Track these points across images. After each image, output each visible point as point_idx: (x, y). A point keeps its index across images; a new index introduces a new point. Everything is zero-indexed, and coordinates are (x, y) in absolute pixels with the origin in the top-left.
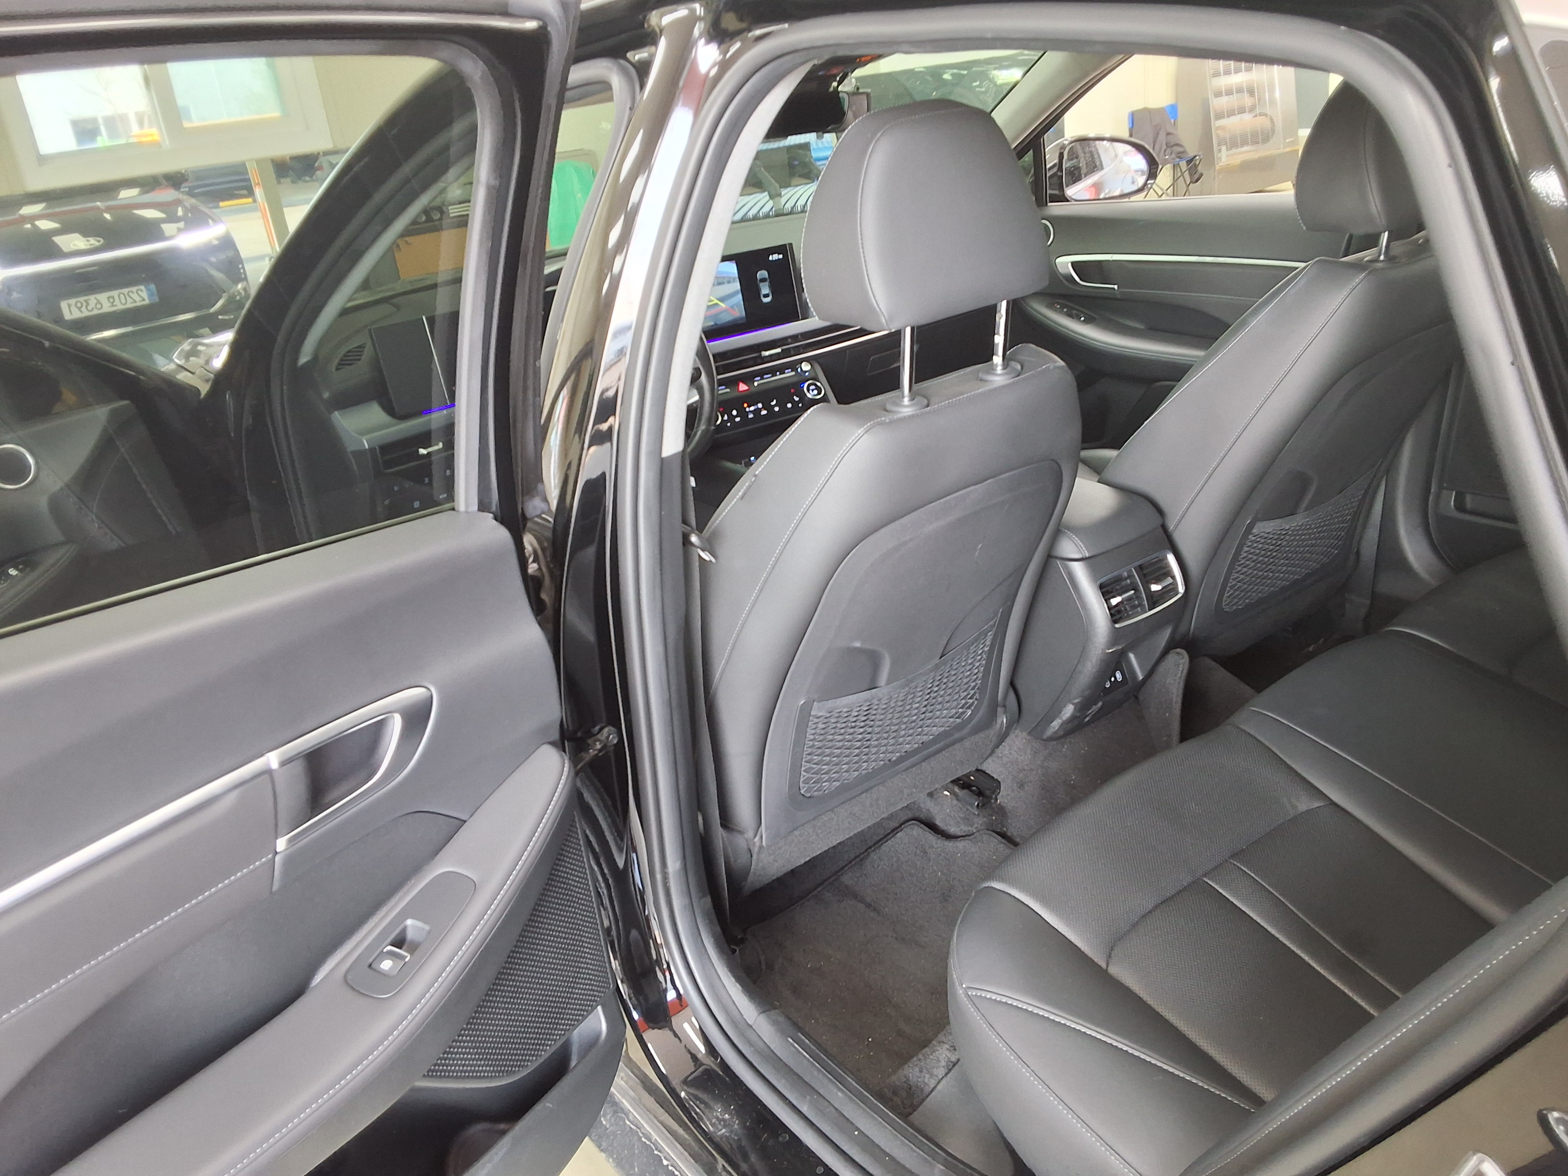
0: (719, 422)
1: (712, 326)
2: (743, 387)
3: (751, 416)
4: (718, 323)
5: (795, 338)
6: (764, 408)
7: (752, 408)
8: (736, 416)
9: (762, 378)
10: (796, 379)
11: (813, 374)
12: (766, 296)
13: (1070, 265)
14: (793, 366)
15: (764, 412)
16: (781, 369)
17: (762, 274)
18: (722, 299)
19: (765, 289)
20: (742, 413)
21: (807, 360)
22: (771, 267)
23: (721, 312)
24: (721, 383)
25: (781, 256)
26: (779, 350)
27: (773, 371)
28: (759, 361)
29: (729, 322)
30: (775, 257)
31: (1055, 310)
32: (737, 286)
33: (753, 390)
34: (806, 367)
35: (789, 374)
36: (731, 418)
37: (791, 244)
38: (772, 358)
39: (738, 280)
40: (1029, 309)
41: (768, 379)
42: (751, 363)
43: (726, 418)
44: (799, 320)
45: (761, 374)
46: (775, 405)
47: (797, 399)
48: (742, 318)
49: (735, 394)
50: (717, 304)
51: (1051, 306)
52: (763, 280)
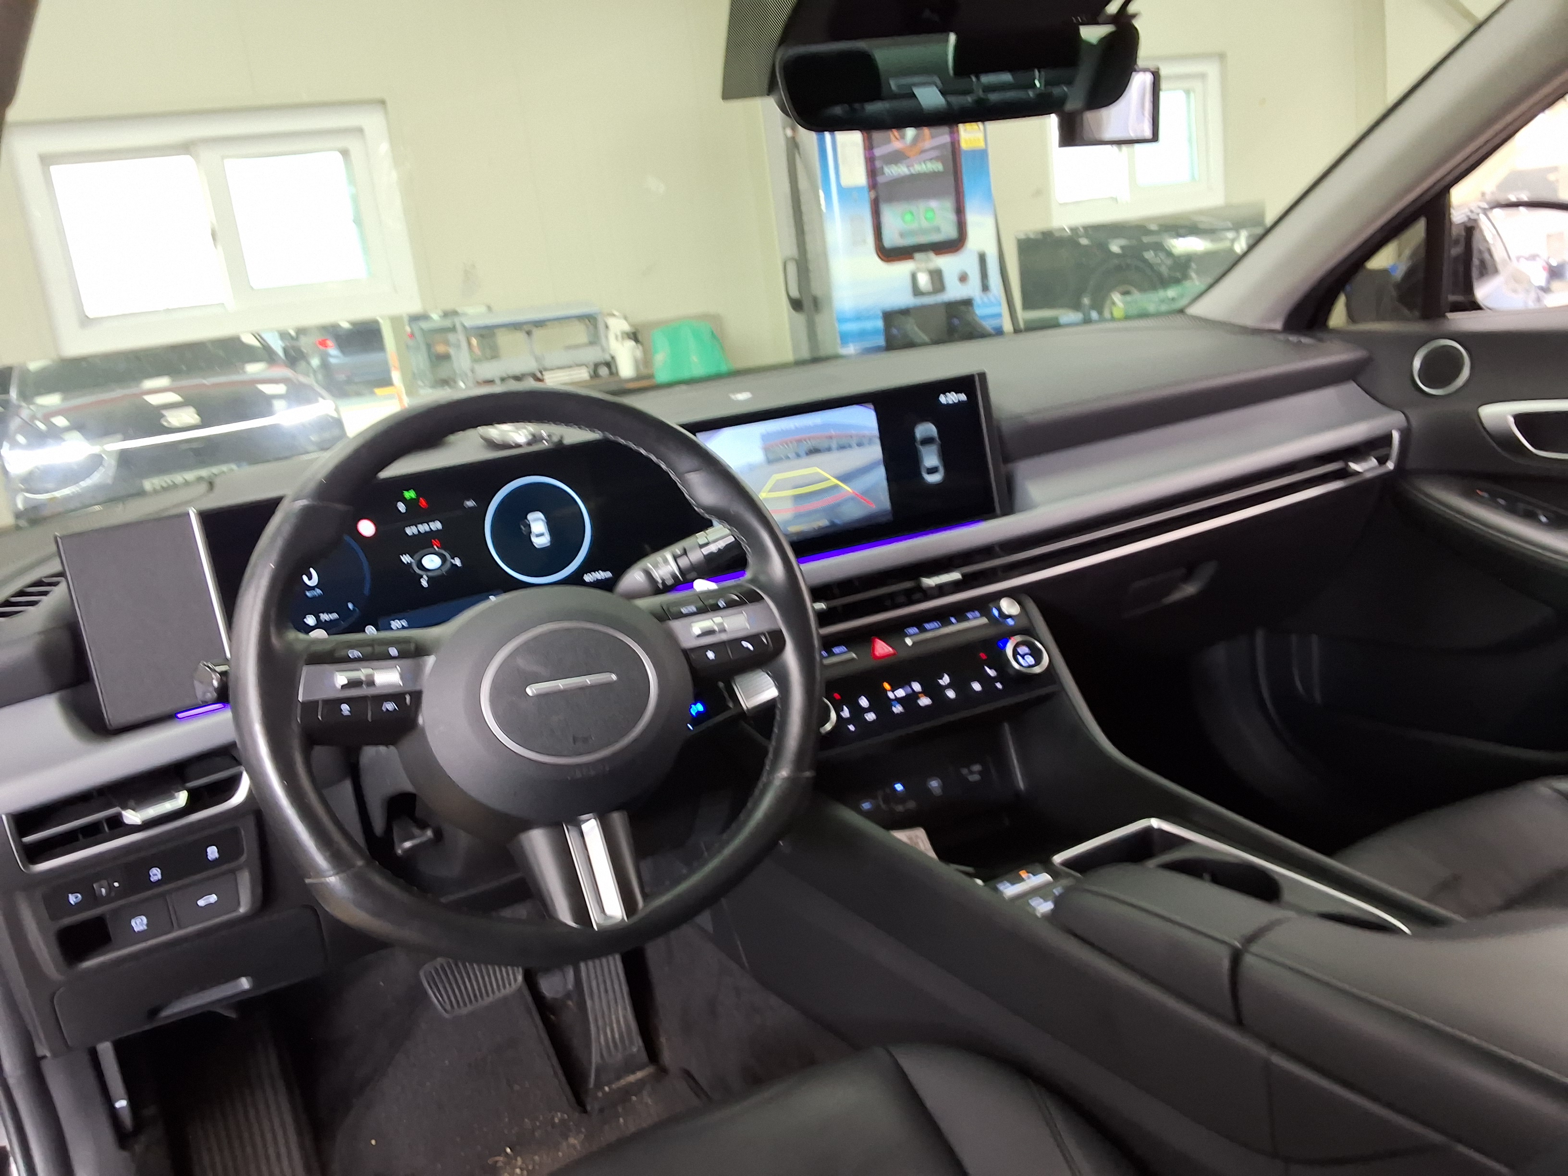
0: (828, 727)
1: (827, 527)
2: (882, 648)
3: (898, 709)
4: (837, 521)
5: (987, 551)
6: (925, 692)
7: (901, 693)
8: (867, 710)
9: (923, 630)
10: (992, 631)
11: (1024, 622)
12: (932, 471)
13: (1511, 420)
14: (983, 604)
15: (924, 701)
16: (959, 611)
17: (926, 429)
18: (845, 478)
19: (930, 458)
20: (880, 703)
21: (1012, 594)
22: (941, 415)
23: (846, 501)
24: (829, 643)
25: (963, 397)
26: (955, 576)
27: (942, 615)
28: (918, 596)
29: (858, 521)
30: (950, 398)
31: (1480, 501)
32: (876, 452)
33: (903, 654)
34: (1009, 607)
35: (976, 620)
36: (858, 712)
37: (983, 376)
38: (942, 590)
39: (878, 442)
40: (1422, 497)
41: (934, 630)
42: (902, 599)
43: (846, 713)
44: (995, 516)
45: (918, 620)
46: (949, 686)
47: (992, 673)
48: (883, 514)
49: (867, 663)
50: (836, 487)
51: (1469, 494)
52: (928, 441)
